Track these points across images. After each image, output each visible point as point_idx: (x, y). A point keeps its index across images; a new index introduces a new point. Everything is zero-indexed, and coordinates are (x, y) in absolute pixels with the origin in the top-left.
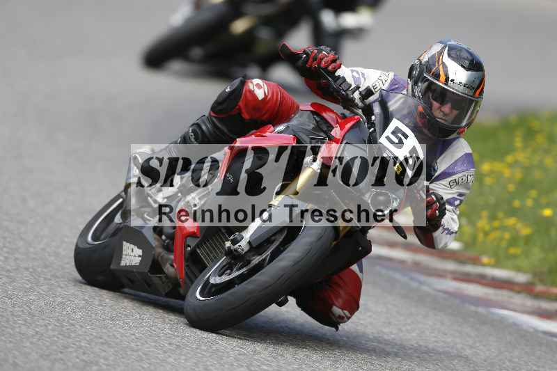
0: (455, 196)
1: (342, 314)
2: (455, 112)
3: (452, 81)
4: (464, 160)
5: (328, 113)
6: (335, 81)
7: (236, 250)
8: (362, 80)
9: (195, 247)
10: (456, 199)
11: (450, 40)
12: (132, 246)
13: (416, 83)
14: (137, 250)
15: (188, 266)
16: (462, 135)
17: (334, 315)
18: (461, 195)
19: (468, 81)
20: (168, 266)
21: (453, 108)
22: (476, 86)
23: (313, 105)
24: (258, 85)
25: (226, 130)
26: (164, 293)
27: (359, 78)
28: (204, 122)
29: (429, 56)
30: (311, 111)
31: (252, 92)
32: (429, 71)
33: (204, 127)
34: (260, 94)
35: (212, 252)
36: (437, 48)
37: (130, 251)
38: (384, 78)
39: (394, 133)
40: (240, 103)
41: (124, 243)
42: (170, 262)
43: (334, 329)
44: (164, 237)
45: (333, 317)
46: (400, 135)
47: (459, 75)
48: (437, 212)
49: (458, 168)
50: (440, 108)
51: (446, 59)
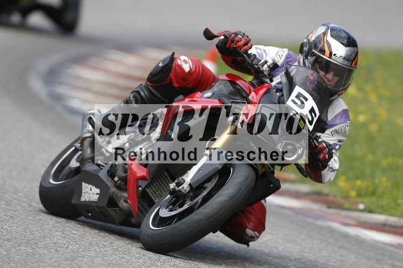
0: (336, 142)
1: (253, 235)
2: (336, 79)
3: (335, 55)
4: (342, 115)
5: (240, 81)
6: (249, 58)
7: (180, 191)
8: (264, 55)
9: (145, 188)
10: (337, 145)
11: (331, 24)
12: (90, 186)
13: (306, 57)
14: (95, 189)
15: (139, 202)
16: (341, 96)
17: (247, 235)
18: (340, 141)
19: (347, 55)
20: (122, 201)
21: (335, 75)
22: (352, 59)
23: (228, 75)
24: (185, 61)
25: (159, 95)
26: (118, 222)
27: (262, 54)
28: (142, 90)
29: (316, 36)
30: (229, 81)
31: (180, 67)
32: (316, 47)
33: (142, 94)
34: (186, 68)
35: (158, 191)
36: (322, 30)
37: (88, 190)
38: (280, 53)
39: (297, 97)
40: (171, 75)
41: (83, 184)
42: (123, 199)
43: (245, 246)
44: (116, 179)
45: (246, 237)
46: (301, 98)
47: (339, 50)
48: (327, 155)
49: (338, 121)
50: (325, 76)
51: (329, 38)
